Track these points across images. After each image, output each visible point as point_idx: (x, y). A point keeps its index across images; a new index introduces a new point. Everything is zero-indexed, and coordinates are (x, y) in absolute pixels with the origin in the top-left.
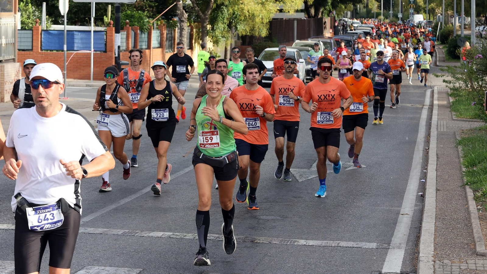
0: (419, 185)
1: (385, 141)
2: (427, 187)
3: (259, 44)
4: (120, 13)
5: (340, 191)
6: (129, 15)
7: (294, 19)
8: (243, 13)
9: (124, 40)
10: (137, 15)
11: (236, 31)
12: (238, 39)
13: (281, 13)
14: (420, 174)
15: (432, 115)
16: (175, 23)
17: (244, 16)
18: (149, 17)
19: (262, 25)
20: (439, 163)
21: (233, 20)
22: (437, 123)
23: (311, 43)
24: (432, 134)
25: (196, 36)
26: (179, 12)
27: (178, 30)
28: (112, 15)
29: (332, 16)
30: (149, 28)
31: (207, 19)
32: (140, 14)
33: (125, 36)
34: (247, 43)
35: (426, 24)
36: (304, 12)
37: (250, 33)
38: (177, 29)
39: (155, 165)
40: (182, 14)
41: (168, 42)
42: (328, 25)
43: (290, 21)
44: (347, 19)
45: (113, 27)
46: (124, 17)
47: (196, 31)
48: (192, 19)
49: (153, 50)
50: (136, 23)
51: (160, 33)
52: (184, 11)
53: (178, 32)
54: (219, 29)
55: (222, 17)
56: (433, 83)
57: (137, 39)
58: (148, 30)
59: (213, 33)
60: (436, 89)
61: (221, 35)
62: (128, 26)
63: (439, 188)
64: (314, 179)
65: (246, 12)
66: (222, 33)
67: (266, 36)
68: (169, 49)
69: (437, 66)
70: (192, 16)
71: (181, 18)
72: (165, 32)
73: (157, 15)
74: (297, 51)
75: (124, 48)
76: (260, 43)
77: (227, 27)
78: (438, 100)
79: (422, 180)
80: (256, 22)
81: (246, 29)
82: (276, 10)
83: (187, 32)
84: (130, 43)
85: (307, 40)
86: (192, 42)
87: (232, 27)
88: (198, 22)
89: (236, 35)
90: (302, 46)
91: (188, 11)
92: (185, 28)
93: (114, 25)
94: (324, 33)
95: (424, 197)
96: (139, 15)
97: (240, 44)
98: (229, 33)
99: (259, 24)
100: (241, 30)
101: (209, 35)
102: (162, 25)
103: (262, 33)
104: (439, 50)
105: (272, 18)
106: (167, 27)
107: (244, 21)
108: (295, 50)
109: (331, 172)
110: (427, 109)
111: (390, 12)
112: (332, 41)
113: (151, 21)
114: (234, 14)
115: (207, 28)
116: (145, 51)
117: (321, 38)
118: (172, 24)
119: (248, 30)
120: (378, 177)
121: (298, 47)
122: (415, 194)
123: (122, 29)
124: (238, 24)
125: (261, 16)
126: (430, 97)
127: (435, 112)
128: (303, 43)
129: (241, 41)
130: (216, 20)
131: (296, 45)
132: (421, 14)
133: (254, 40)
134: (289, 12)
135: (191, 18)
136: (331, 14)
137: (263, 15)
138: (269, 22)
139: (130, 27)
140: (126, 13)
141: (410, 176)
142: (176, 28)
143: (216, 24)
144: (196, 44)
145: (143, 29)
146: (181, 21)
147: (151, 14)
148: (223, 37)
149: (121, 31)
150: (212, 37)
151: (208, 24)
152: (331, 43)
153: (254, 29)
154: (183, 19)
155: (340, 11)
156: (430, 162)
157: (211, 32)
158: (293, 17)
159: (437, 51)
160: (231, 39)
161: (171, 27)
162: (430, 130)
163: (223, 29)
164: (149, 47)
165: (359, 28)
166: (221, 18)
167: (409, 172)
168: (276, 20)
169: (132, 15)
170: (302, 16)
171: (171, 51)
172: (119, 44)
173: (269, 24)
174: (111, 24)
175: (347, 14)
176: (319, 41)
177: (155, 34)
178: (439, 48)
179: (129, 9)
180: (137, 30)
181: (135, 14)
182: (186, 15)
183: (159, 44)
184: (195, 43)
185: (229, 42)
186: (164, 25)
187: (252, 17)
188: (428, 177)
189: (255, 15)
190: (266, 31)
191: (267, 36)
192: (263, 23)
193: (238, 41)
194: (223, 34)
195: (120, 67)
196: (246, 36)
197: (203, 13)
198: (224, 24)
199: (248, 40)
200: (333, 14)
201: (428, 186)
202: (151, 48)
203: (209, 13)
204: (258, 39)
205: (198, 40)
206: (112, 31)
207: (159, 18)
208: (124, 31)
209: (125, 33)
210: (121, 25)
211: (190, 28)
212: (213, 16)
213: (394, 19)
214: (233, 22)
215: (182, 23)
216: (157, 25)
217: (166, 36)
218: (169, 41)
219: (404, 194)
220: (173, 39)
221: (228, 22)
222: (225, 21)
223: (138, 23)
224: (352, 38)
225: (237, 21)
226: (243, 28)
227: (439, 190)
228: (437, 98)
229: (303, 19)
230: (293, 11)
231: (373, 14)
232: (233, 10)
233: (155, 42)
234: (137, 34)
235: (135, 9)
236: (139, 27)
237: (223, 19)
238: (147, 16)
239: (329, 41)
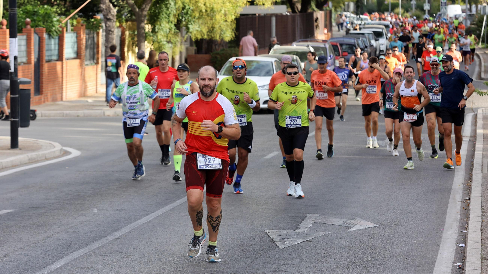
0: (456, 253)
1: (405, 188)
2: (468, 254)
3: (222, 52)
4: (17, 9)
5: (339, 262)
6: (30, 11)
7: (272, 15)
8: (198, 7)
9: (24, 48)
10: (42, 12)
11: (187, 32)
12: (191, 45)
13: (252, 7)
14: (456, 236)
15: (474, 151)
16: (99, 22)
17: (199, 11)
18: (60, 15)
19: (225, 23)
20: (484, 220)
21: (182, 17)
22: (482, 162)
23: (297, 49)
24: (474, 178)
25: (129, 41)
26: (103, 6)
27: (103, 32)
28: (5, 12)
29: (327, 10)
30: (61, 29)
31: (145, 16)
32: (46, 9)
33: (24, 43)
34: (204, 50)
35: (465, 19)
36: (286, 4)
37: (208, 35)
38: (101, 31)
39: (70, 228)
40: (109, 11)
41: (88, 50)
42: (321, 22)
43: (265, 19)
44: (348, 14)
45: (7, 28)
46: (23, 14)
47: (129, 34)
48: (123, 17)
49: (67, 63)
50: (41, 23)
51: (77, 37)
52: (111, 5)
53: (102, 36)
54: (163, 30)
55: (166, 13)
56: (477, 104)
57: (42, 47)
58: (59, 33)
59: (153, 37)
60: (480, 111)
61: (165, 39)
62: (29, 27)
63: (485, 256)
64: (302, 244)
65: (202, 5)
66: (167, 36)
67: (231, 40)
68: (90, 60)
69: (482, 79)
70: (122, 13)
71: (107, 15)
72: (83, 37)
73: (72, 11)
74: (276, 61)
75: (24, 60)
76: (223, 50)
77: (174, 27)
78: (484, 128)
79: (461, 245)
80: (216, 20)
81: (201, 31)
82: (245, 2)
83: (117, 36)
84: (33, 52)
85: (291, 45)
86: (124, 49)
87: (182, 27)
88: (132, 21)
89: (187, 39)
90: (283, 53)
91: (118, 5)
92: (112, 30)
93: (8, 27)
94: (316, 35)
95: (463, 270)
96: (46, 11)
97: (194, 52)
98: (178, 36)
99: (222, 22)
100: (195, 32)
101: (148, 40)
102: (80, 26)
103: (226, 35)
104: (485, 56)
105: (239, 13)
106: (87, 28)
107: (199, 18)
108: (273, 60)
109: (327, 235)
110: (467, 142)
111: (412, 2)
112: (327, 46)
113: (64, 20)
114: (183, 8)
115: (145, 30)
116: (56, 64)
117: (311, 41)
118: (93, 24)
119: (205, 30)
120: (396, 241)
121: (277, 55)
122: (450, 264)
123: (20, 31)
124: (190, 23)
125: (223, 12)
126: (472, 125)
127: (479, 145)
128: (285, 49)
129: (195, 48)
130: (158, 18)
131: (275, 53)
132: (458, 4)
133: (214, 46)
134: (264, 4)
135: (122, 15)
136: (326, 8)
137: (226, 9)
138: (236, 19)
139: (33, 29)
140: (26, 9)
141: (442, 240)
142: (99, 29)
143: (159, 23)
144: (130, 53)
145: (50, 31)
146: (107, 20)
147: (63, 9)
148: (169, 42)
149: (18, 34)
150: (153, 43)
151: (145, 24)
152: (326, 48)
153: (213, 30)
154: (110, 16)
155: (339, 3)
156: (472, 218)
157: (151, 34)
158: (270, 12)
159: (481, 58)
160: (181, 44)
161: (93, 28)
162: (472, 172)
163: (168, 30)
164: (60, 57)
165: (366, 26)
166: (165, 15)
167: (441, 233)
168: (245, 17)
169: (35, 11)
170: (284, 10)
171: (94, 64)
172: (16, 54)
173: (235, 22)
174: (3, 25)
175: (348, 6)
176: (308, 46)
177: (69, 39)
178: (485, 53)
179: (30, 3)
180: (43, 33)
181: (39, 10)
182: (114, 11)
183: (75, 53)
184: (128, 51)
185: (177, 50)
186: (82, 25)
187: (211, 13)
188: (468, 241)
189: (215, 9)
190: (230, 33)
191: (233, 39)
192: (226, 21)
193: (191, 48)
194: (169, 38)
195: (18, 87)
196: (202, 40)
197: (139, 8)
198: (170, 23)
199: (205, 46)
200: (329, 7)
201: (470, 253)
202: (64, 59)
203: (148, 7)
204: (220, 44)
205: (133, 47)
206: (5, 34)
207: (74, 15)
208: (23, 35)
209: (25, 37)
210: (19, 26)
211: (120, 30)
212: (153, 13)
213: (418, 13)
214: (183, 19)
215: (108, 23)
216: (72, 25)
217: (86, 42)
218: (91, 48)
219: (434, 265)
220: (96, 46)
221: (176, 21)
222: (172, 18)
223: (43, 23)
224: (356, 41)
225: (188, 18)
226: (197, 29)
227: (485, 259)
228: (481, 126)
229: (284, 14)
230: (270, 3)
231: (388, 5)
232: (183, 3)
233: (69, 50)
234: (43, 39)
235: (39, 3)
236: (44, 29)
237: (169, 16)
238: (56, 12)
239: (322, 45)
